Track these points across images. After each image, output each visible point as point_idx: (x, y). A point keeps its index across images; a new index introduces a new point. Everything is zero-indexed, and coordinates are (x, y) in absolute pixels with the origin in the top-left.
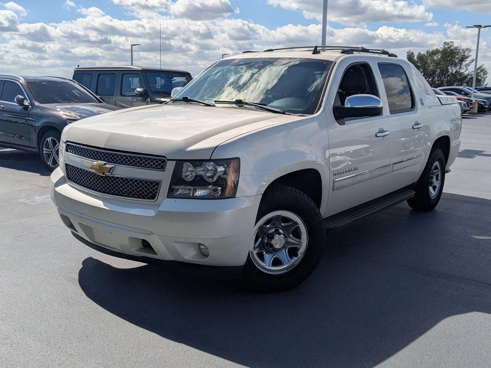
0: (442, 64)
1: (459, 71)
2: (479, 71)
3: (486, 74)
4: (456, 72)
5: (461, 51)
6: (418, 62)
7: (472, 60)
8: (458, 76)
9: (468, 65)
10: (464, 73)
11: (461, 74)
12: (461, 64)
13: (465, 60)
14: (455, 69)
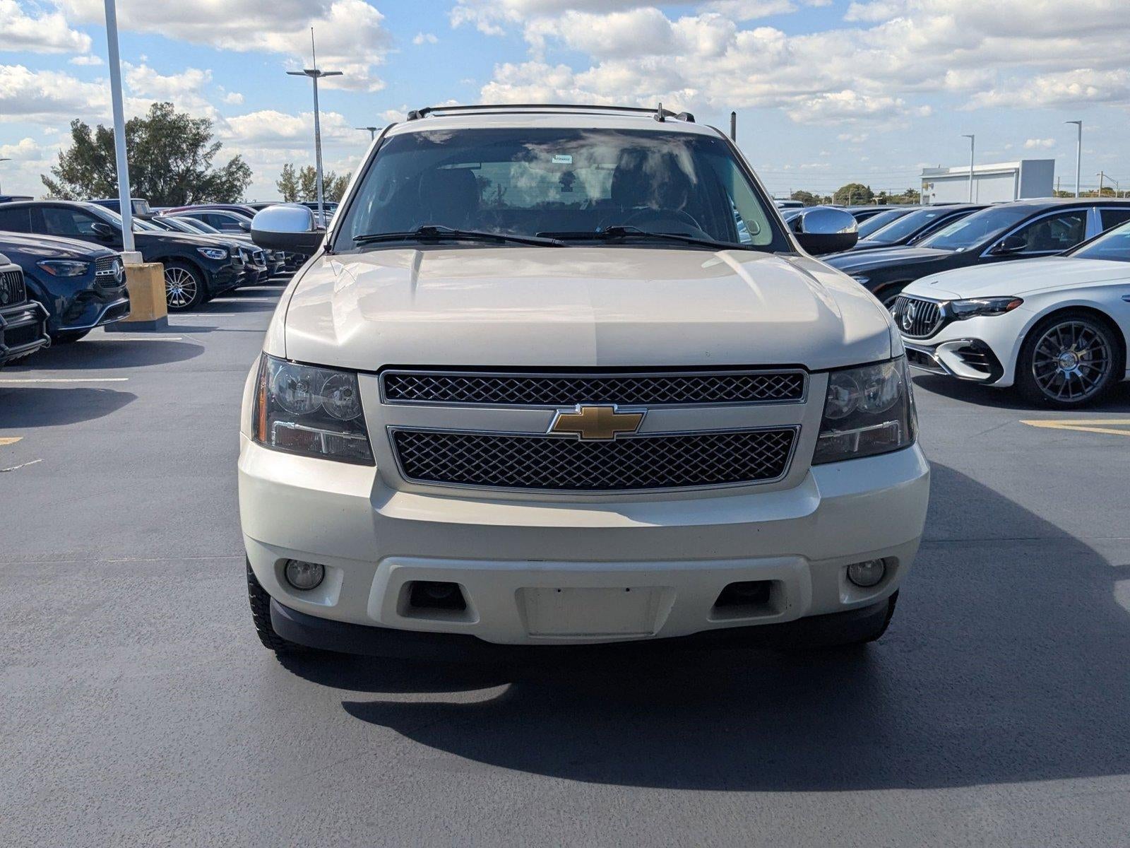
0: (153, 153)
1: (194, 171)
2: (234, 168)
3: (249, 175)
4: (188, 170)
5: (191, 125)
6: (100, 147)
7: (216, 145)
8: (193, 180)
9: (209, 156)
10: (205, 174)
11: (199, 176)
12: (195, 153)
13: (202, 144)
14: (185, 166)
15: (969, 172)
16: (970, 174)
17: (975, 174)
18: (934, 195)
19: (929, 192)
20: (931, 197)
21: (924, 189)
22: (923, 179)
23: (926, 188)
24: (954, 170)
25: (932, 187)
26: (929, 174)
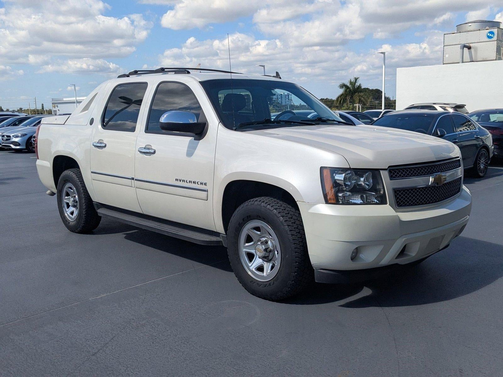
15: (75, 100)
16: (76, 101)
17: (78, 101)
18: (59, 110)
19: (56, 109)
20: (58, 111)
21: (53, 108)
22: (52, 103)
23: (55, 107)
24: (65, 99)
25: (58, 107)
26: (55, 101)
